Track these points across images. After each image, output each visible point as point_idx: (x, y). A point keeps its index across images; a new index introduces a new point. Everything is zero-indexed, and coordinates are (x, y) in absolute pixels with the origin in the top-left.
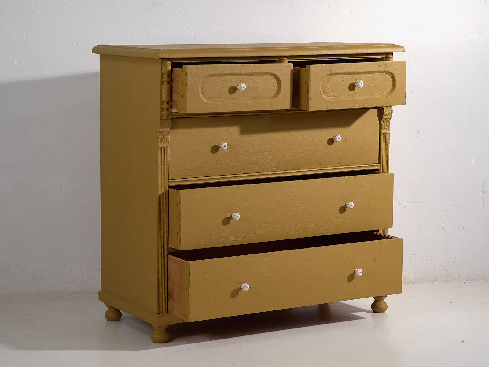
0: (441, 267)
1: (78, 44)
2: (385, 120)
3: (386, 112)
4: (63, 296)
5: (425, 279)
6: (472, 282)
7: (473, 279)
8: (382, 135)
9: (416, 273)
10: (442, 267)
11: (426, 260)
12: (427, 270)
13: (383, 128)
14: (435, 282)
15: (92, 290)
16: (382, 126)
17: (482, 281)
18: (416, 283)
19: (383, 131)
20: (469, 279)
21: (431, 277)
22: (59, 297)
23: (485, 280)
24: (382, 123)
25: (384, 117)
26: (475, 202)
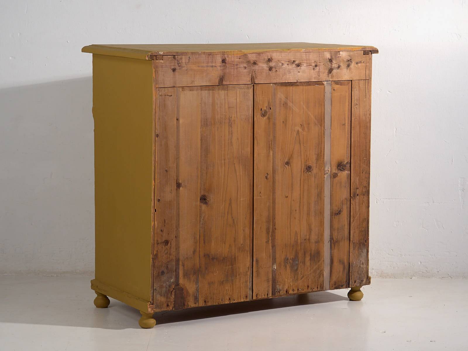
0: (419, 263)
1: (67, 42)
4: (53, 275)
5: (404, 274)
6: (452, 279)
7: (453, 276)
9: (394, 268)
10: (421, 263)
11: (404, 256)
12: (405, 265)
14: (414, 278)
15: (80, 271)
17: (462, 278)
18: (394, 277)
20: (448, 275)
21: (410, 272)
22: (49, 276)
23: (465, 277)
26: (455, 200)
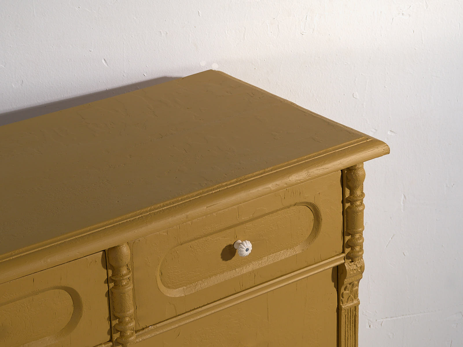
2: (348, 285)
3: (352, 273)
8: (343, 314)
13: (345, 299)
16: (343, 297)
19: (345, 306)
24: (342, 290)
25: (346, 281)
